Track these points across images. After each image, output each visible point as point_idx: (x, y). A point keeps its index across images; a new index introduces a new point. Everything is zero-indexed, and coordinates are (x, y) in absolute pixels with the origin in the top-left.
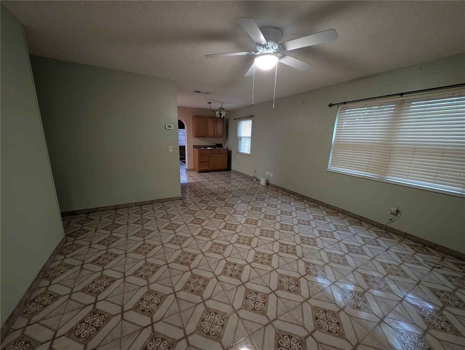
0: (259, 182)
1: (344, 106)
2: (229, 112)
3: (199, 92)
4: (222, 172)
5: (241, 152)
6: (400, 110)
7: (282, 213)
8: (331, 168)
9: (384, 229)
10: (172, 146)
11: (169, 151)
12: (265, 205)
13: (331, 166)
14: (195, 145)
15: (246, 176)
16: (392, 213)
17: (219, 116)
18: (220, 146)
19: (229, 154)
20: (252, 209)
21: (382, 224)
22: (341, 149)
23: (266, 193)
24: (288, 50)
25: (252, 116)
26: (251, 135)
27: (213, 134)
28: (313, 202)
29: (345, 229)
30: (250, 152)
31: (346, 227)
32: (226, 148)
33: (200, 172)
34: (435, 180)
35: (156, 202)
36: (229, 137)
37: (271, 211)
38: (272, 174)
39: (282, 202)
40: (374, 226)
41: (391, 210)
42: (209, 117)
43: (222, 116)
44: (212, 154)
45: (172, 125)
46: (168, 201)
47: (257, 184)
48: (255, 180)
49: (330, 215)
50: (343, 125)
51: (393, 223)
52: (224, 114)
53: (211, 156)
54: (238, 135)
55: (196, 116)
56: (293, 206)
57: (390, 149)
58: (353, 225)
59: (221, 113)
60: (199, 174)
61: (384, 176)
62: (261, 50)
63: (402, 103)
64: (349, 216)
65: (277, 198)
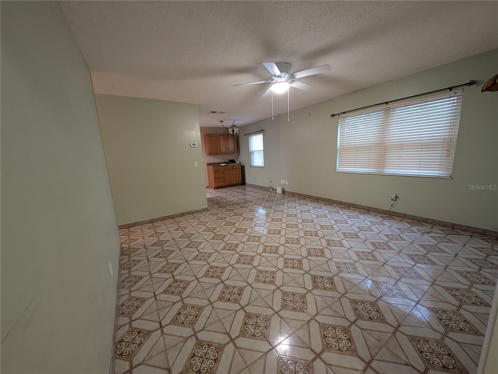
0: (276, 192)
1: (344, 115)
2: (241, 128)
3: (215, 112)
4: (237, 187)
5: (255, 165)
6: (388, 115)
7: (301, 211)
8: (339, 169)
9: (388, 213)
10: (197, 162)
11: (195, 167)
12: (286, 207)
13: (339, 167)
14: (209, 162)
15: (261, 188)
16: (392, 200)
17: (232, 133)
18: (233, 161)
19: (243, 169)
20: (275, 211)
21: (386, 210)
22: (346, 152)
23: (284, 199)
24: (296, 78)
25: (263, 130)
26: (263, 148)
27: (225, 151)
28: (327, 202)
29: (356, 217)
30: (263, 164)
31: (356, 216)
32: (238, 163)
33: (217, 188)
34: (420, 168)
35: (186, 214)
36: (241, 152)
37: (292, 211)
38: (287, 182)
39: (300, 204)
40: (380, 213)
41: (391, 197)
42: (220, 135)
43: (235, 132)
44: (227, 170)
45: (196, 143)
46: (196, 213)
47: (274, 193)
48: (271, 190)
49: (343, 209)
50: (345, 131)
51: (394, 207)
52: (236, 130)
53: (225, 172)
54: (250, 149)
55: (208, 135)
56: (310, 206)
57: (384, 147)
58: (363, 214)
59: (233, 130)
60: (216, 190)
61: (382, 170)
62: (276, 79)
63: (388, 109)
64: (359, 208)
65: (295, 201)
